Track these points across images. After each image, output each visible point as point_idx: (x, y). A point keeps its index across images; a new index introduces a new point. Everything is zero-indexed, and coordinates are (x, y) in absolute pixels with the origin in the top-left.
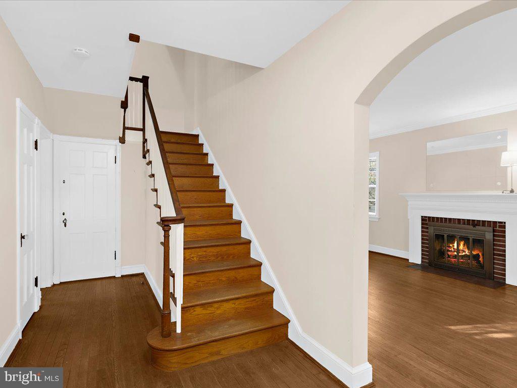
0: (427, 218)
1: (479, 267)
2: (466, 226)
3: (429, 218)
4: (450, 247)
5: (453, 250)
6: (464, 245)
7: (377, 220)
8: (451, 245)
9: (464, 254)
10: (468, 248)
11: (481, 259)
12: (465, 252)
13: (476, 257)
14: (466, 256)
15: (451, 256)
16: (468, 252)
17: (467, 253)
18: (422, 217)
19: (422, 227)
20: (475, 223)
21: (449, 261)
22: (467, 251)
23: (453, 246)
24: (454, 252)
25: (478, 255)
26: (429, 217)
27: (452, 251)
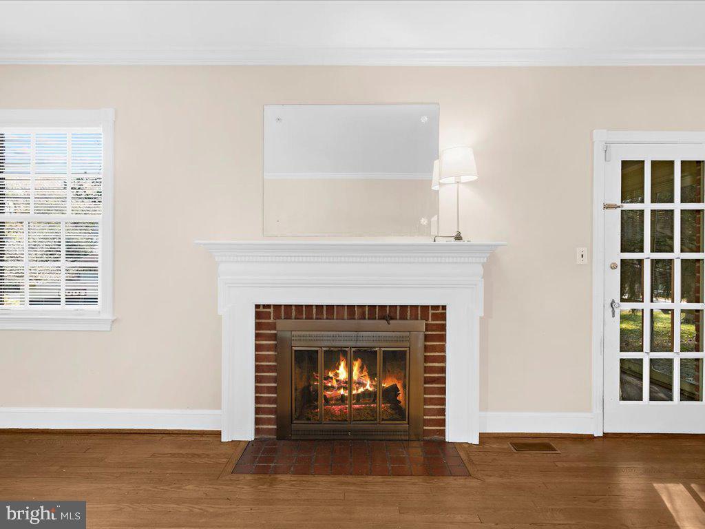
0: (271, 310)
1: (395, 416)
2: (367, 323)
3: (277, 307)
4: (328, 378)
5: (335, 384)
6: (361, 368)
7: (107, 327)
8: (331, 375)
9: (361, 390)
10: (372, 376)
11: (400, 398)
12: (364, 385)
13: (390, 394)
14: (366, 394)
15: (332, 399)
16: (371, 386)
17: (368, 387)
18: (257, 306)
19: (257, 336)
20: (386, 313)
21: (327, 412)
22: (369, 382)
23: (337, 375)
24: (339, 388)
25: (394, 389)
26: (275, 306)
27: (333, 387)
